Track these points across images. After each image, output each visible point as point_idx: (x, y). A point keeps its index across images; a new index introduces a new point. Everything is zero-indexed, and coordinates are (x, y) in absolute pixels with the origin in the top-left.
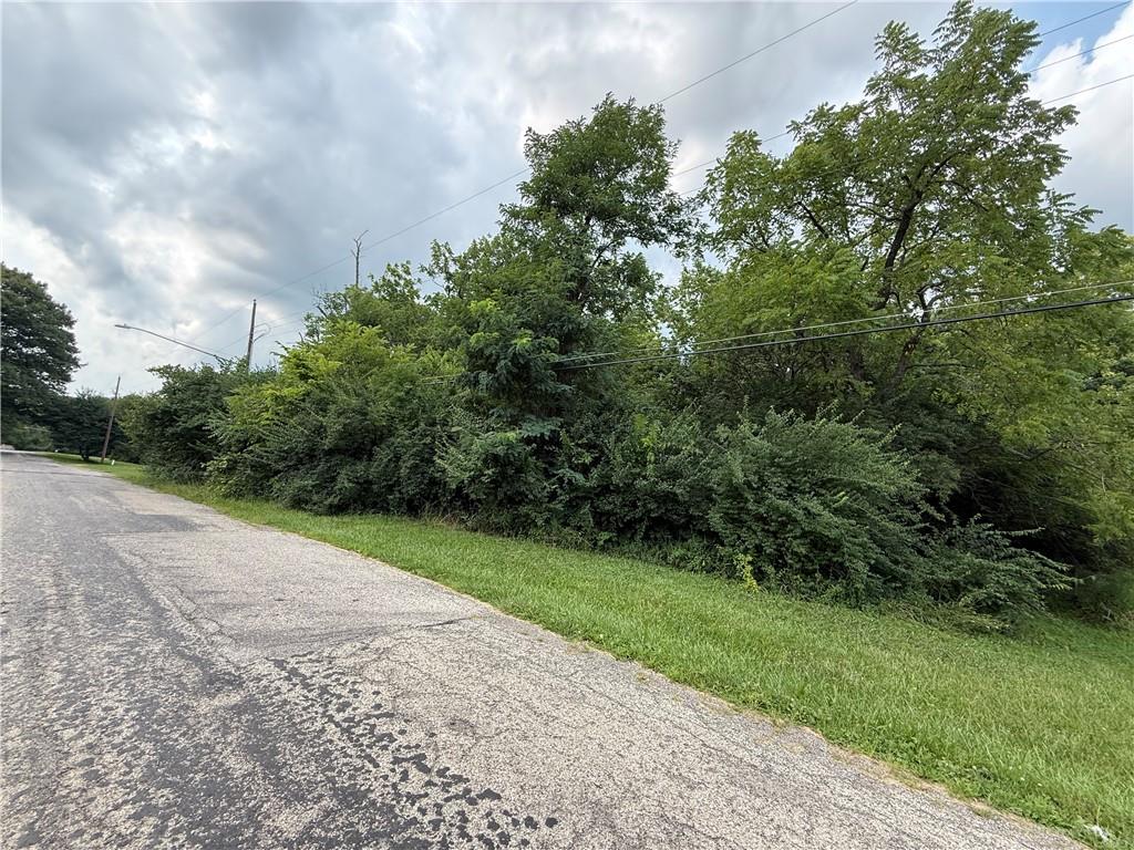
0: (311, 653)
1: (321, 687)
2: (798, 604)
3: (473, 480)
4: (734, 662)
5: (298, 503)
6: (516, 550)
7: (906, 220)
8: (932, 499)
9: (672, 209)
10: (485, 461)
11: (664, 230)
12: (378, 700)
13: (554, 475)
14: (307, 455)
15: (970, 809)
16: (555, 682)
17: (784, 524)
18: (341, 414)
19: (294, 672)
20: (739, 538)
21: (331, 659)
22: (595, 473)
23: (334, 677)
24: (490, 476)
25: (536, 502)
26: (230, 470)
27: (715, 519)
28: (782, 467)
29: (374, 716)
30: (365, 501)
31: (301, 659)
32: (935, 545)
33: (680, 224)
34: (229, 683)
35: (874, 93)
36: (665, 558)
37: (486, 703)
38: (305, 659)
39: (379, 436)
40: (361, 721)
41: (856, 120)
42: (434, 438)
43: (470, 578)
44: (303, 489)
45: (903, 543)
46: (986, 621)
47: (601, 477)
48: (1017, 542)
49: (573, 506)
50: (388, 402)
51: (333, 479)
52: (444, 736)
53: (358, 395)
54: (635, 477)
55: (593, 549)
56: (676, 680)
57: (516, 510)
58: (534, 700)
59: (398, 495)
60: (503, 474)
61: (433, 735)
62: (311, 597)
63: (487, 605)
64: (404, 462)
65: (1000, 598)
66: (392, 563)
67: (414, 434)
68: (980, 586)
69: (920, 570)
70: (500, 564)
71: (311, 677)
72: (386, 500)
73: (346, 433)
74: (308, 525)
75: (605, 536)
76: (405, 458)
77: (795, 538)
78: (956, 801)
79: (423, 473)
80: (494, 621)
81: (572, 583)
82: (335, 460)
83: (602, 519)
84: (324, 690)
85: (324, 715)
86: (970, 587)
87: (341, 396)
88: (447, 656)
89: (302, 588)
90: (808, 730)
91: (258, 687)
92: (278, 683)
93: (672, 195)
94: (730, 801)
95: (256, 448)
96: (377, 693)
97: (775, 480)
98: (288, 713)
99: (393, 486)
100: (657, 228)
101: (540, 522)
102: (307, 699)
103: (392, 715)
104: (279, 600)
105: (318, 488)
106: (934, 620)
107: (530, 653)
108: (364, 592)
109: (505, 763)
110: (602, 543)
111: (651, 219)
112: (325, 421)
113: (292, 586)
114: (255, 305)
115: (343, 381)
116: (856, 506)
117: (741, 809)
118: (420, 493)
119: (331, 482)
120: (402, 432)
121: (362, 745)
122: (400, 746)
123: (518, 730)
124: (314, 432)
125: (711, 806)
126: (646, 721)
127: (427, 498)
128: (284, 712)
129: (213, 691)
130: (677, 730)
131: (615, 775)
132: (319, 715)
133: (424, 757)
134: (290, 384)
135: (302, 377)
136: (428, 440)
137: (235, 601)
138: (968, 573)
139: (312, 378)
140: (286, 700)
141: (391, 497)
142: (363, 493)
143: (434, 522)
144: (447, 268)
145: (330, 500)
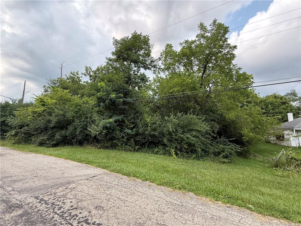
0: (48, 192)
2: (186, 160)
3: (100, 134)
4: (172, 178)
5: (41, 144)
6: (113, 153)
7: (205, 68)
9: (152, 61)
10: (103, 128)
12: (72, 204)
13: (123, 131)
14: (44, 129)
15: (226, 206)
16: (126, 190)
17: (182, 141)
18: (57, 116)
19: (42, 200)
20: (171, 145)
21: (55, 193)
22: (134, 130)
23: (56, 199)
24: (105, 133)
25: (118, 139)
26: (16, 135)
27: (165, 141)
28: (181, 127)
29: (71, 210)
30: (65, 142)
31: (44, 195)
32: (214, 143)
33: (154, 65)
34: (17, 207)
35: (198, 38)
36: (153, 152)
37: (106, 199)
38: (46, 195)
39: (69, 123)
40: (66, 212)
41: (194, 44)
42: (87, 122)
43: (99, 163)
44: (44, 140)
45: (208, 143)
46: (225, 160)
47: (136, 131)
48: (230, 141)
49: (128, 140)
50: (72, 112)
51: (54, 136)
52: (94, 212)
53: (62, 110)
54: (145, 130)
55: (134, 151)
56: (158, 185)
57: (113, 142)
58: (120, 196)
59: (76, 140)
60: (108, 132)
61: (90, 212)
62: (47, 174)
63: (105, 170)
64: (78, 130)
65: (228, 154)
66: (75, 160)
67: (81, 121)
68: (224, 152)
69: (212, 149)
70: (108, 158)
71: (48, 200)
72: (72, 142)
73: (59, 122)
74: (45, 151)
75: (137, 147)
76: (78, 128)
77: (184, 144)
78: (223, 205)
79: (84, 133)
80: (107, 174)
81: (129, 161)
82: (54, 130)
83: (136, 143)
84: (53, 204)
86: (222, 153)
87: (56, 110)
88: (94, 187)
89: (44, 172)
90: (191, 193)
91: (28, 207)
92: (36, 204)
93: (152, 58)
94: (174, 215)
95: (26, 128)
96: (71, 202)
97: (179, 130)
98: (40, 214)
99: (74, 137)
100: (149, 66)
101: (119, 145)
102: (47, 208)
103: (77, 208)
104: (36, 176)
105: (48, 139)
106: (215, 161)
107: (118, 183)
108: (65, 171)
109: (113, 217)
110: (136, 149)
111: (147, 64)
112: (51, 118)
113: (40, 171)
114: (25, 82)
115: (57, 106)
116: (197, 135)
117: (177, 217)
118: (83, 139)
119: (53, 137)
120: (77, 121)
121: (67, 220)
122: (80, 218)
123: (116, 206)
124: (47, 122)
125: (169, 218)
126: (151, 197)
127: (85, 140)
128: (39, 214)
129: (11, 211)
130: (159, 198)
131: (144, 214)
132: (52, 213)
133: (88, 220)
134: (38, 107)
135: (43, 105)
136: (85, 123)
137: (18, 179)
138: (221, 149)
139: (46, 105)
140: (39, 210)
141: (74, 140)
142: (64, 140)
143: (88, 147)
144: (90, 74)
145: (53, 143)
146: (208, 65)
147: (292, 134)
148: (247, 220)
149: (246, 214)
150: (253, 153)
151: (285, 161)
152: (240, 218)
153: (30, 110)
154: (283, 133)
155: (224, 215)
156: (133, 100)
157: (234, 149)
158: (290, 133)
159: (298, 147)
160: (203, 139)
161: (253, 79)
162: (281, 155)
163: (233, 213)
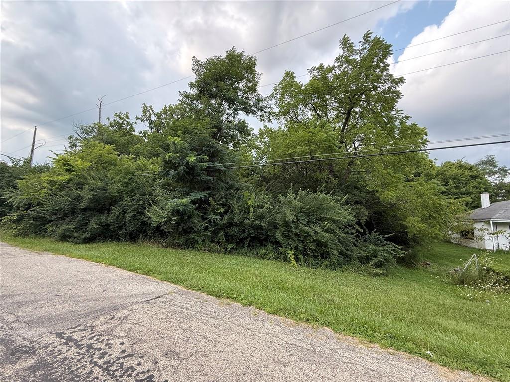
0: (79, 325)
1: (88, 346)
2: (313, 270)
3: (166, 222)
4: (293, 301)
5: (64, 238)
6: (189, 256)
7: (349, 113)
8: (359, 224)
9: (259, 101)
10: (173, 213)
11: (255, 110)
12: (123, 347)
13: (207, 219)
14: (70, 211)
15: (388, 352)
16: (215, 322)
17: (306, 237)
18: (92, 190)
19: (70, 339)
20: (289, 243)
21: (92, 328)
22: (226, 217)
23: (95, 338)
24: (175, 221)
25: (198, 232)
26: (19, 221)
27: (279, 236)
28: (305, 213)
29: (122, 357)
30: (106, 235)
31: (73, 330)
32: (360, 242)
33: (262, 107)
34: (26, 352)
35: (338, 63)
36: (257, 254)
37: (183, 339)
38: (76, 330)
39: (114, 201)
40: (114, 362)
41: (331, 72)
42: (144, 202)
43: (167, 273)
44: (68, 230)
45: (349, 242)
46: (378, 271)
47: (228, 219)
48: (387, 239)
49: (215, 233)
50: (119, 184)
51: (86, 224)
52: (163, 362)
53: (101, 180)
54: (245, 219)
55: (225, 253)
56: (270, 313)
57: (188, 236)
58: (207, 333)
59: (124, 231)
60: (182, 220)
61: (157, 362)
62: (76, 292)
63: (177, 286)
64: (128, 214)
65: (382, 261)
66: (124, 268)
67: (134, 200)
68: (375, 257)
69: (356, 252)
70: (182, 264)
71: (81, 340)
72: (117, 234)
73: (95, 200)
74: (71, 250)
75: (230, 246)
76: (128, 212)
77: (310, 242)
78: (383, 350)
79: (138, 220)
80: (182, 294)
81: (218, 270)
82: (87, 214)
83: (229, 239)
84: (90, 347)
85: (91, 362)
86: (372, 258)
87: (91, 181)
88: (159, 316)
89: (70, 287)
90: (326, 328)
91: (46, 352)
92: (59, 347)
93: (259, 95)
94: (301, 368)
95: (38, 209)
96: (122, 344)
97: (303, 218)
98: (67, 365)
99: (122, 226)
100: (253, 108)
101: (200, 241)
102: (79, 354)
103: (132, 355)
104: (56, 296)
105: (77, 229)
106: (361, 272)
107: (202, 309)
108: (109, 286)
109: (197, 371)
110: (229, 249)
111: (250, 104)
112: (81, 194)
113: (64, 287)
114: (36, 129)
115: (92, 173)
116: (332, 228)
117: (307, 372)
118: (137, 229)
119: (85, 226)
120: (126, 199)
121: (116, 376)
122: (139, 373)
123: (201, 351)
124: (75, 200)
125: (294, 373)
126: (260, 336)
127: (141, 232)
128: (65, 365)
129: (15, 359)
130: (274, 338)
131: (250, 366)
132: (88, 363)
133: (153, 376)
134: (59, 174)
135: (67, 170)
136: (141, 203)
137: (26, 300)
138: (371, 252)
139: (74, 171)
140: (65, 359)
141: (121, 232)
142: (105, 231)
143: (145, 244)
144: (150, 118)
145: (84, 236)
146: (354, 110)
147: (488, 230)
148: (425, 378)
149: (422, 367)
150: (422, 258)
151: (476, 273)
152: (414, 373)
153: (45, 178)
154: (472, 226)
155: (385, 368)
156: (224, 166)
157: (392, 252)
158: (484, 227)
159: (497, 250)
160: (342, 235)
161: (427, 136)
162: (471, 264)
163: (401, 364)
